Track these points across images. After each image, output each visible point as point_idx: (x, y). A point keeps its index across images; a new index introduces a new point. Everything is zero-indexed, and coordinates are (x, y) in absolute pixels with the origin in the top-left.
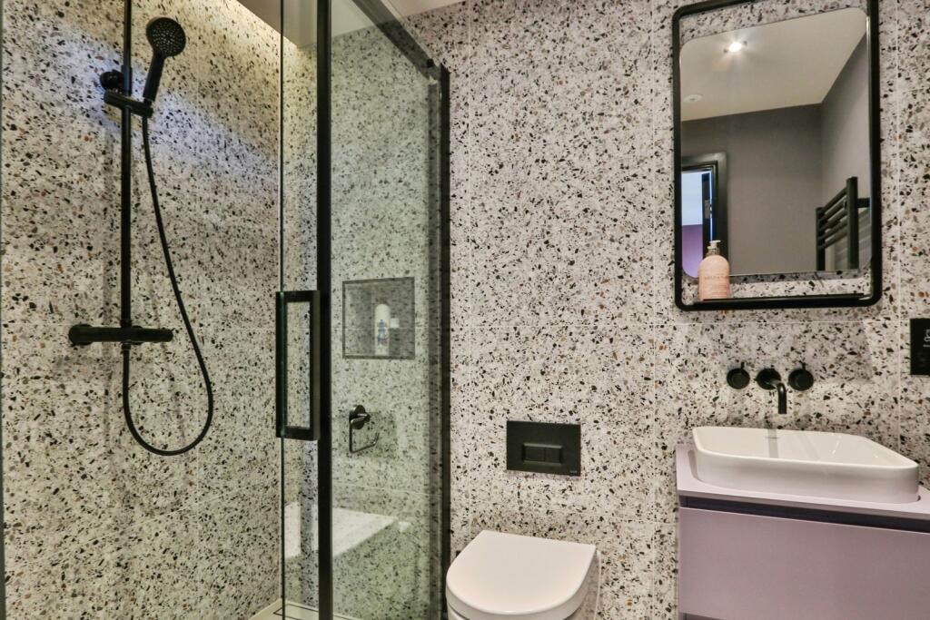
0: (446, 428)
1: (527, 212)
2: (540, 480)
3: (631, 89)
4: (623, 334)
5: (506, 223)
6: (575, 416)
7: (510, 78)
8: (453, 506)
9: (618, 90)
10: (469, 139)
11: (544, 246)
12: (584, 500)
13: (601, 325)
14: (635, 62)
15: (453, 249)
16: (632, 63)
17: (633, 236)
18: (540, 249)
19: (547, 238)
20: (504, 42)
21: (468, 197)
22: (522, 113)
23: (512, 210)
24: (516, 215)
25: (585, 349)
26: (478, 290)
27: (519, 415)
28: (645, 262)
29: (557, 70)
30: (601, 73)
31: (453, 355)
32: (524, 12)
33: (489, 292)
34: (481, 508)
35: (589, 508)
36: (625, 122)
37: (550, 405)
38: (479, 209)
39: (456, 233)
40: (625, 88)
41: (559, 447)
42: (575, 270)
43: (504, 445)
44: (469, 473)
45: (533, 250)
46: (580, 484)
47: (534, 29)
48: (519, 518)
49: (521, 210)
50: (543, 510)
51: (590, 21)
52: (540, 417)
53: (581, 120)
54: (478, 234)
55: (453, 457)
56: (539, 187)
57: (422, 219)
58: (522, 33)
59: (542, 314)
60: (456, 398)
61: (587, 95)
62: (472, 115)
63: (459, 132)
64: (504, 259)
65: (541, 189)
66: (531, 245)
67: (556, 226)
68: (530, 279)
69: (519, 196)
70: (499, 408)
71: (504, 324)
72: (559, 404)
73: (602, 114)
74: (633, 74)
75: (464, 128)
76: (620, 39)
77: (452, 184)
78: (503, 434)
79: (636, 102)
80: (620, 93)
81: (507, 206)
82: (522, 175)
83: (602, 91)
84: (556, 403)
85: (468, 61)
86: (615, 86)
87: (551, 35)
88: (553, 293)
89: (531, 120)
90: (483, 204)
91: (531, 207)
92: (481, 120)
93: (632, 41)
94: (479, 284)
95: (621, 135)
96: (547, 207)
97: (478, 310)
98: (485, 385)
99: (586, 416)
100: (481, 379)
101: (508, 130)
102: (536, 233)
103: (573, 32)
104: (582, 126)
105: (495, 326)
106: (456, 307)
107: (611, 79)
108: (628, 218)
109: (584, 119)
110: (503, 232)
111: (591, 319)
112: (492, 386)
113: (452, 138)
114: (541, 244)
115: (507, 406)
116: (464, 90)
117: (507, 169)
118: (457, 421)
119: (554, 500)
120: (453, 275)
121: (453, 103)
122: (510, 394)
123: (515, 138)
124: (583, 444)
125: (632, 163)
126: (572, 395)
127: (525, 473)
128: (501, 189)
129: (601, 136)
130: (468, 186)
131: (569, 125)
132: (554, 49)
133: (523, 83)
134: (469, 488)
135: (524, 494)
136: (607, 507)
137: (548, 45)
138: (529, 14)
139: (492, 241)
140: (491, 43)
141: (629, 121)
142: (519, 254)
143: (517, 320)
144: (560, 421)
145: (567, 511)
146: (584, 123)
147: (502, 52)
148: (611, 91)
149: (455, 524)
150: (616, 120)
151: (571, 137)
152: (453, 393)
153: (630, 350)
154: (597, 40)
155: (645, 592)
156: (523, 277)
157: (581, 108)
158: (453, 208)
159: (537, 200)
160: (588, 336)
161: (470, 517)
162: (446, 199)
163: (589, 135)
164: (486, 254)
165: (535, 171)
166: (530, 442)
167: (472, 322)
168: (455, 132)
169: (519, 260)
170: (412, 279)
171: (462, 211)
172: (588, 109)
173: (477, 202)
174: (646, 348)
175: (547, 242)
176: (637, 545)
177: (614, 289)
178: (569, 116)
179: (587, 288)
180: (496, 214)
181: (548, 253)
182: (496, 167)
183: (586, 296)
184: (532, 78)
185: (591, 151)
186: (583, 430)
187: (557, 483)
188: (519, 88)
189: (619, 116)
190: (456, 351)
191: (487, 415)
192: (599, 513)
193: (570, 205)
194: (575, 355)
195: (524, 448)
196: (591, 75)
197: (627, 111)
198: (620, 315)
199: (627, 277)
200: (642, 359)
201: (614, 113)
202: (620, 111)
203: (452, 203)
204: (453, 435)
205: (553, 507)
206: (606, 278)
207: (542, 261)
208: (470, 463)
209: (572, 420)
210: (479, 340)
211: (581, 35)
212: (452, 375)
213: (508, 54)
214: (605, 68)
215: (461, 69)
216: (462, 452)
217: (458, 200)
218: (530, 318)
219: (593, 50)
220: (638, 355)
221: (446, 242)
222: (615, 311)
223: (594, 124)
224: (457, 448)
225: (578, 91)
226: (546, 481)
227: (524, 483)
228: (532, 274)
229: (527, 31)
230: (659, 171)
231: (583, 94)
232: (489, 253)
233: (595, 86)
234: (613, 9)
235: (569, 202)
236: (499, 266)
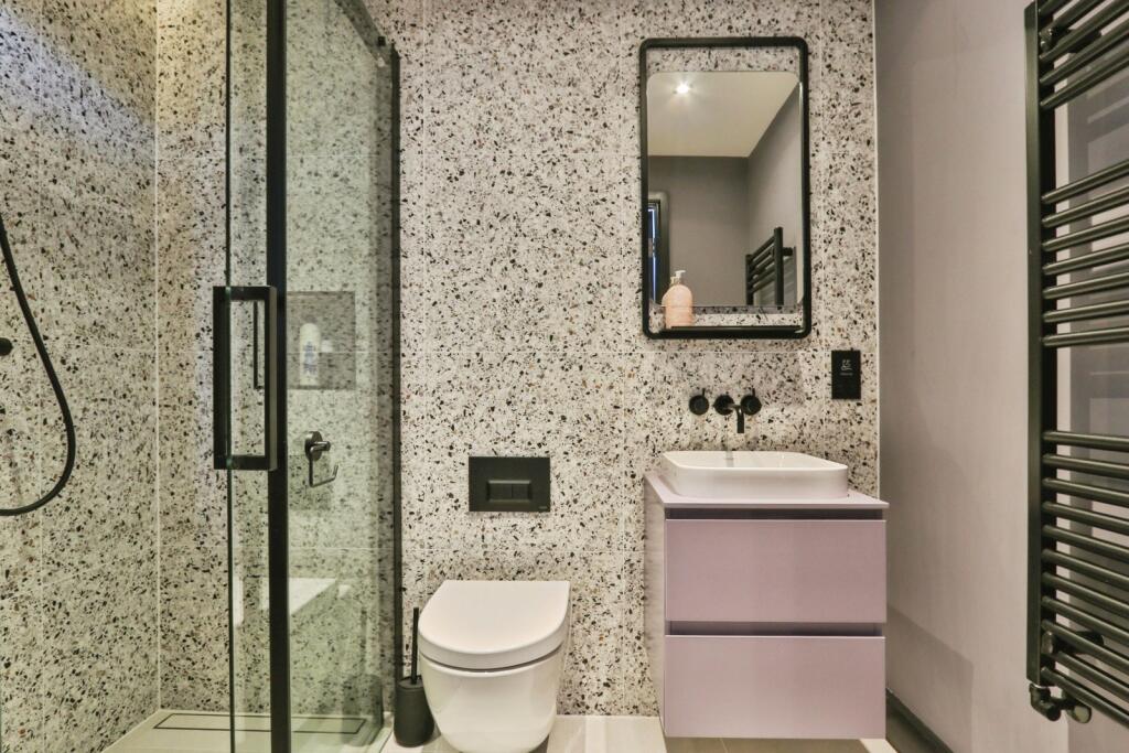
0: (397, 468)
1: (491, 226)
2: (506, 520)
3: (599, 111)
4: (592, 361)
5: (468, 237)
6: (544, 448)
7: (472, 77)
8: (404, 559)
9: (588, 110)
10: (423, 137)
11: (510, 266)
12: (554, 537)
13: (570, 352)
14: (604, 84)
15: (403, 262)
16: (600, 85)
17: (603, 262)
18: (506, 269)
19: (513, 257)
20: (465, 36)
21: (422, 203)
22: (485, 118)
23: (474, 223)
24: (479, 228)
25: (554, 376)
26: (434, 311)
27: (483, 450)
28: (615, 289)
29: (524, 78)
30: (570, 89)
31: (404, 385)
32: (488, 7)
33: (447, 312)
34: (439, 558)
35: (560, 545)
36: (594, 143)
37: (517, 437)
38: (435, 218)
39: (407, 243)
40: (594, 109)
41: (527, 482)
42: (544, 293)
43: (466, 485)
44: (425, 519)
45: (497, 268)
46: (550, 520)
47: (499, 28)
48: (484, 563)
49: (484, 225)
50: (510, 552)
51: (559, 32)
52: (506, 450)
53: (550, 135)
54: (434, 246)
55: (404, 502)
56: (504, 200)
57: (365, 223)
58: (486, 30)
59: (508, 339)
60: (407, 432)
61: (556, 110)
62: (427, 110)
63: (411, 128)
64: (466, 277)
65: (507, 204)
66: (495, 264)
67: (523, 245)
68: (494, 301)
69: (482, 208)
70: (459, 443)
71: (464, 349)
72: (527, 436)
73: (570, 132)
74: (602, 97)
75: (417, 124)
76: (589, 58)
77: (403, 187)
78: (464, 472)
79: (605, 125)
80: (589, 113)
81: (468, 218)
82: (485, 185)
83: (571, 108)
84: (523, 435)
85: (423, 49)
86: (584, 106)
87: (518, 39)
88: (520, 317)
89: (496, 126)
90: (440, 214)
91: (495, 222)
92: (438, 118)
93: (600, 63)
94: (435, 303)
95: (591, 156)
96: (513, 224)
97: (434, 333)
98: (443, 417)
99: (555, 448)
100: (438, 411)
101: (470, 135)
102: (501, 250)
103: (541, 40)
104: (550, 142)
105: (455, 350)
106: (408, 329)
107: (580, 98)
108: (597, 243)
109: (553, 135)
110: (464, 246)
111: (560, 345)
112: (451, 419)
113: (403, 133)
114: (506, 263)
115: (469, 440)
116: (418, 81)
117: (468, 177)
118: (407, 459)
119: (522, 540)
120: (403, 290)
121: (404, 93)
122: (472, 427)
123: (478, 144)
124: (553, 477)
125: (601, 187)
126: (541, 426)
127: (490, 514)
128: (462, 198)
129: (571, 155)
130: (423, 191)
131: (537, 138)
132: (522, 54)
133: (487, 85)
134: (424, 537)
135: (489, 537)
136: (578, 541)
137: (514, 48)
138: (494, 11)
139: (451, 256)
140: (450, 34)
141: (598, 143)
142: (482, 272)
143: (480, 344)
144: (528, 454)
145: (536, 551)
146: (553, 139)
147: (462, 46)
148: (581, 110)
149: (408, 580)
150: (586, 141)
151: (539, 152)
152: (404, 428)
153: (600, 378)
154: (566, 54)
155: (615, 624)
156: (487, 298)
157: (550, 122)
158: (404, 215)
159: (502, 215)
160: (558, 364)
161: (426, 569)
162: (396, 203)
163: (558, 152)
164: (440, 272)
165: (500, 181)
166: (496, 478)
167: (428, 346)
168: (406, 128)
169: (482, 279)
170: (352, 294)
171: (414, 219)
172: (558, 125)
173: (433, 210)
174: (616, 375)
175: (513, 261)
176: (607, 577)
177: (583, 314)
178: (537, 129)
179: (556, 313)
180: (456, 227)
181: (514, 273)
182: (455, 173)
183: (555, 322)
184: (497, 81)
185: (559, 169)
186: (553, 462)
187: (524, 521)
188: (482, 90)
189: (589, 137)
190: (408, 380)
191: (445, 451)
192: (570, 548)
193: (538, 223)
194: (543, 383)
195: (488, 486)
196: (560, 90)
197: (596, 133)
198: (590, 342)
199: (596, 303)
200: (611, 387)
201: (583, 133)
202: (589, 132)
203: (403, 207)
204: (404, 477)
205: (522, 548)
206: (576, 303)
207: (507, 282)
208: (426, 507)
209: (540, 453)
210: (436, 367)
211: (550, 46)
212: (403, 407)
213: (470, 50)
214: (574, 85)
215: (414, 56)
216: (415, 495)
217: (410, 205)
218: (495, 343)
219: (562, 64)
220: (607, 383)
221: (396, 254)
222: (584, 338)
223: (563, 141)
224: (410, 491)
225: (547, 104)
226: (513, 521)
227: (489, 525)
228: (496, 295)
229: (492, 28)
230: (627, 198)
231: (551, 108)
232: (447, 269)
233: (564, 101)
234: (582, 25)
235: (536, 220)
236: (459, 285)
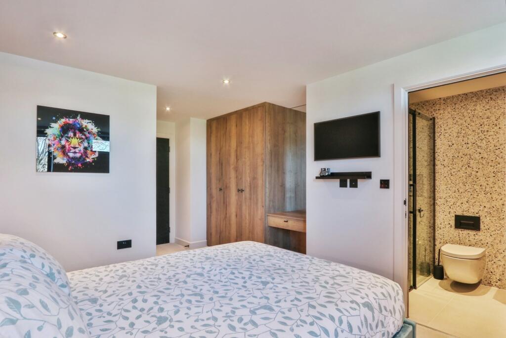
0: (434, 216)
2: (466, 232)
3: (498, 124)
4: (495, 192)
5: (455, 160)
6: (478, 214)
7: (456, 120)
8: (436, 238)
10: (442, 137)
11: (468, 167)
12: (481, 238)
13: (487, 190)
15: (436, 167)
16: (498, 117)
17: (498, 165)
18: (466, 168)
19: (469, 165)
20: (454, 110)
21: (442, 153)
22: (460, 130)
23: (456, 157)
24: (458, 158)
25: (482, 196)
26: (445, 179)
27: (459, 213)
28: (502, 173)
29: (472, 118)
30: (488, 119)
31: (436, 196)
33: (448, 179)
34: (446, 239)
35: (483, 240)
36: (496, 134)
38: (445, 156)
39: (437, 162)
40: (496, 124)
41: (472, 222)
42: (478, 174)
43: (454, 222)
44: (442, 229)
45: (464, 168)
46: (480, 233)
47: (464, 106)
48: (459, 242)
49: (460, 157)
50: (467, 240)
51: (484, 105)
52: (466, 214)
53: (480, 132)
54: (445, 163)
55: (436, 224)
56: (466, 151)
57: (426, 158)
58: (460, 108)
59: (467, 186)
60: (437, 208)
61: (483, 126)
62: (443, 130)
63: (438, 135)
64: (454, 170)
65: (467, 151)
67: (472, 162)
69: (459, 153)
70: (452, 211)
71: (454, 188)
72: (473, 211)
73: (488, 131)
74: (499, 120)
75: (440, 133)
76: (494, 110)
77: (436, 149)
78: (454, 218)
80: (494, 125)
82: (460, 147)
83: (488, 125)
84: (471, 210)
85: (441, 115)
86: (493, 123)
87: (470, 109)
88: (470, 180)
89: (464, 132)
90: (447, 155)
91: (463, 156)
92: (446, 131)
93: (498, 111)
94: (445, 177)
95: (494, 137)
96: (469, 156)
97: (445, 184)
98: (447, 205)
99: (482, 215)
100: (446, 203)
101: (455, 135)
102: (465, 163)
103: (478, 107)
104: (481, 134)
105: (451, 188)
106: (437, 183)
107: (491, 121)
108: (497, 160)
109: (482, 132)
110: (454, 163)
111: (484, 188)
112: (450, 205)
113: (436, 136)
114: (467, 166)
115: (455, 211)
116: (440, 123)
117: (455, 145)
118: (437, 214)
119: (471, 237)
120: (436, 174)
121: (436, 126)
122: (456, 208)
123: (458, 137)
124: (481, 222)
125: (498, 145)
126: (477, 209)
127: (461, 230)
128: (453, 151)
129: (487, 137)
130: (442, 150)
131: (476, 134)
132: (471, 112)
133: (460, 122)
134: (442, 233)
135: (461, 236)
136: (490, 240)
137: (469, 111)
138: (463, 102)
139: (450, 165)
140: (449, 110)
142: (459, 169)
143: (458, 187)
144: (473, 215)
145: (475, 241)
147: (453, 113)
148: (491, 125)
149: (437, 243)
151: (477, 137)
152: (436, 207)
153: (497, 197)
154: (486, 110)
155: (502, 264)
156: (460, 175)
157: (481, 129)
158: (436, 155)
159: (465, 154)
160: (483, 192)
161: (442, 241)
162: (434, 153)
163: (483, 137)
164: (446, 169)
165: (465, 146)
166: (463, 220)
167: (443, 187)
168: (437, 135)
169: (459, 171)
170: (422, 175)
171: (439, 156)
172: (483, 130)
173: (444, 154)
174: (503, 196)
176: (499, 251)
177: (492, 180)
178: (476, 131)
179: (482, 179)
180: (451, 158)
181: (469, 169)
182: (451, 145)
183: (482, 181)
184: (464, 120)
185: (484, 141)
186: (481, 218)
187: (472, 233)
188: (459, 123)
189: (494, 132)
190: (437, 195)
191: (448, 213)
192: (487, 242)
193: (477, 156)
194: (478, 197)
195: (461, 222)
196: (484, 120)
197: (496, 130)
198: (494, 187)
199: (496, 176)
200: (501, 199)
201: (492, 131)
202: (494, 130)
203: (436, 154)
204: (436, 218)
205: (470, 239)
206: (489, 176)
207: (467, 171)
208: (442, 226)
209: (477, 215)
210: (445, 192)
211: (481, 109)
212: (436, 202)
213: (455, 113)
215: (439, 117)
216: (439, 223)
217: (438, 153)
218: (462, 187)
219: (485, 113)
220: (500, 198)
221: (434, 165)
222: (492, 186)
223: (485, 134)
224: (438, 222)
226: (468, 232)
227: (461, 232)
228: (463, 175)
229: (462, 107)
231: (481, 125)
232: (449, 168)
233: (485, 123)
234: (491, 102)
235: (476, 155)
236: (452, 172)
